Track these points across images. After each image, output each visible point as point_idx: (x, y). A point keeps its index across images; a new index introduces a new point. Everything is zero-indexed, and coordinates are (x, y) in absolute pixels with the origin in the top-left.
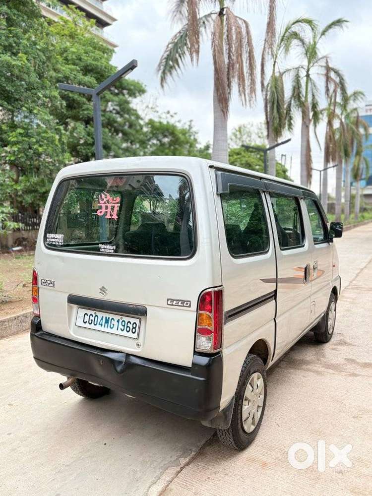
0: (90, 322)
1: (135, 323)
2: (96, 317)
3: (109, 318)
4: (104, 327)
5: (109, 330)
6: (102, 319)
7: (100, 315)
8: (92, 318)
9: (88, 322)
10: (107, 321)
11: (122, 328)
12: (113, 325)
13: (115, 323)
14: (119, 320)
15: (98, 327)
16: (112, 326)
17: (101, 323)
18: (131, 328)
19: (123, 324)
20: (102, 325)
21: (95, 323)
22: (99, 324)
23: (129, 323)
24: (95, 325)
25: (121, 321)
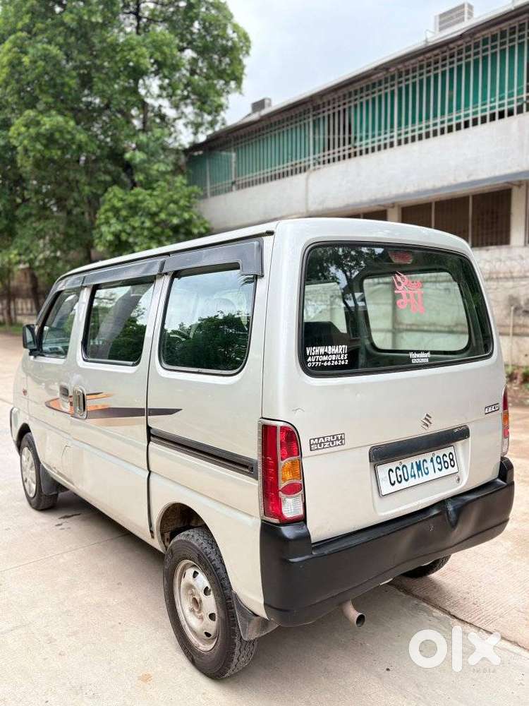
0: (399, 479)
1: (451, 453)
2: (404, 468)
3: (420, 461)
4: (419, 476)
5: (426, 478)
6: (412, 467)
7: (408, 462)
8: (400, 473)
9: (396, 482)
10: (419, 468)
11: (439, 466)
12: (427, 468)
13: (429, 465)
14: (432, 458)
15: (412, 482)
16: (426, 471)
17: (413, 474)
18: (449, 461)
19: (439, 461)
20: (415, 476)
21: (406, 478)
22: (412, 476)
23: (445, 457)
24: (406, 480)
25: (434, 459)
